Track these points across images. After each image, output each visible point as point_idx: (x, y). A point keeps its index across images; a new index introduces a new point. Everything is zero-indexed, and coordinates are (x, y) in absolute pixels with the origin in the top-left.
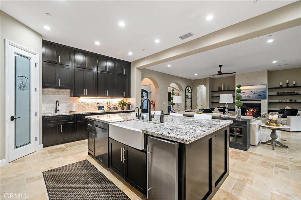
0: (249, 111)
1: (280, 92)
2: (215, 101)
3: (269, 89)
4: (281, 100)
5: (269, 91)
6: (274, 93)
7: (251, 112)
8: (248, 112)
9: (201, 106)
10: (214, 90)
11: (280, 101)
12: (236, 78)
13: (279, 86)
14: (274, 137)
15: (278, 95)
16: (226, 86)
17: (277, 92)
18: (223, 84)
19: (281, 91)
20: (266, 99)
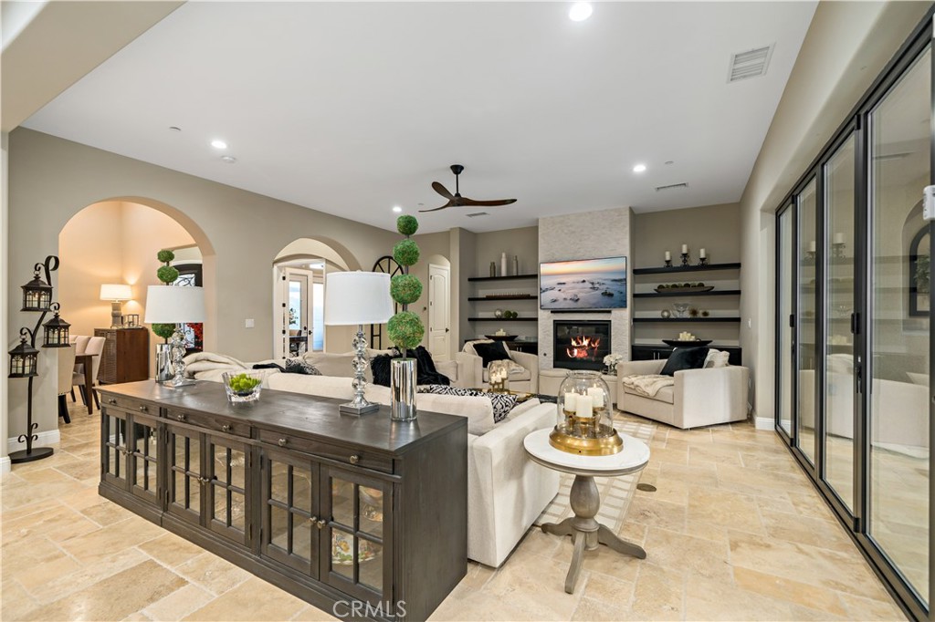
0: (578, 343)
1: (664, 284)
2: (481, 315)
3: (635, 272)
4: (667, 311)
5: (634, 282)
6: (649, 287)
7: (584, 346)
8: (576, 347)
9: (447, 330)
10: (480, 276)
11: (666, 314)
12: (540, 233)
13: (662, 265)
14: (583, 511)
15: (661, 293)
16: (515, 262)
17: (656, 286)
18: (504, 255)
19: (669, 281)
20: (626, 307)
